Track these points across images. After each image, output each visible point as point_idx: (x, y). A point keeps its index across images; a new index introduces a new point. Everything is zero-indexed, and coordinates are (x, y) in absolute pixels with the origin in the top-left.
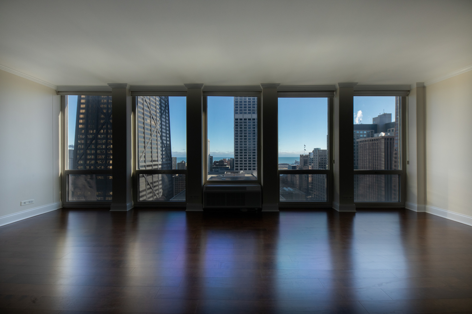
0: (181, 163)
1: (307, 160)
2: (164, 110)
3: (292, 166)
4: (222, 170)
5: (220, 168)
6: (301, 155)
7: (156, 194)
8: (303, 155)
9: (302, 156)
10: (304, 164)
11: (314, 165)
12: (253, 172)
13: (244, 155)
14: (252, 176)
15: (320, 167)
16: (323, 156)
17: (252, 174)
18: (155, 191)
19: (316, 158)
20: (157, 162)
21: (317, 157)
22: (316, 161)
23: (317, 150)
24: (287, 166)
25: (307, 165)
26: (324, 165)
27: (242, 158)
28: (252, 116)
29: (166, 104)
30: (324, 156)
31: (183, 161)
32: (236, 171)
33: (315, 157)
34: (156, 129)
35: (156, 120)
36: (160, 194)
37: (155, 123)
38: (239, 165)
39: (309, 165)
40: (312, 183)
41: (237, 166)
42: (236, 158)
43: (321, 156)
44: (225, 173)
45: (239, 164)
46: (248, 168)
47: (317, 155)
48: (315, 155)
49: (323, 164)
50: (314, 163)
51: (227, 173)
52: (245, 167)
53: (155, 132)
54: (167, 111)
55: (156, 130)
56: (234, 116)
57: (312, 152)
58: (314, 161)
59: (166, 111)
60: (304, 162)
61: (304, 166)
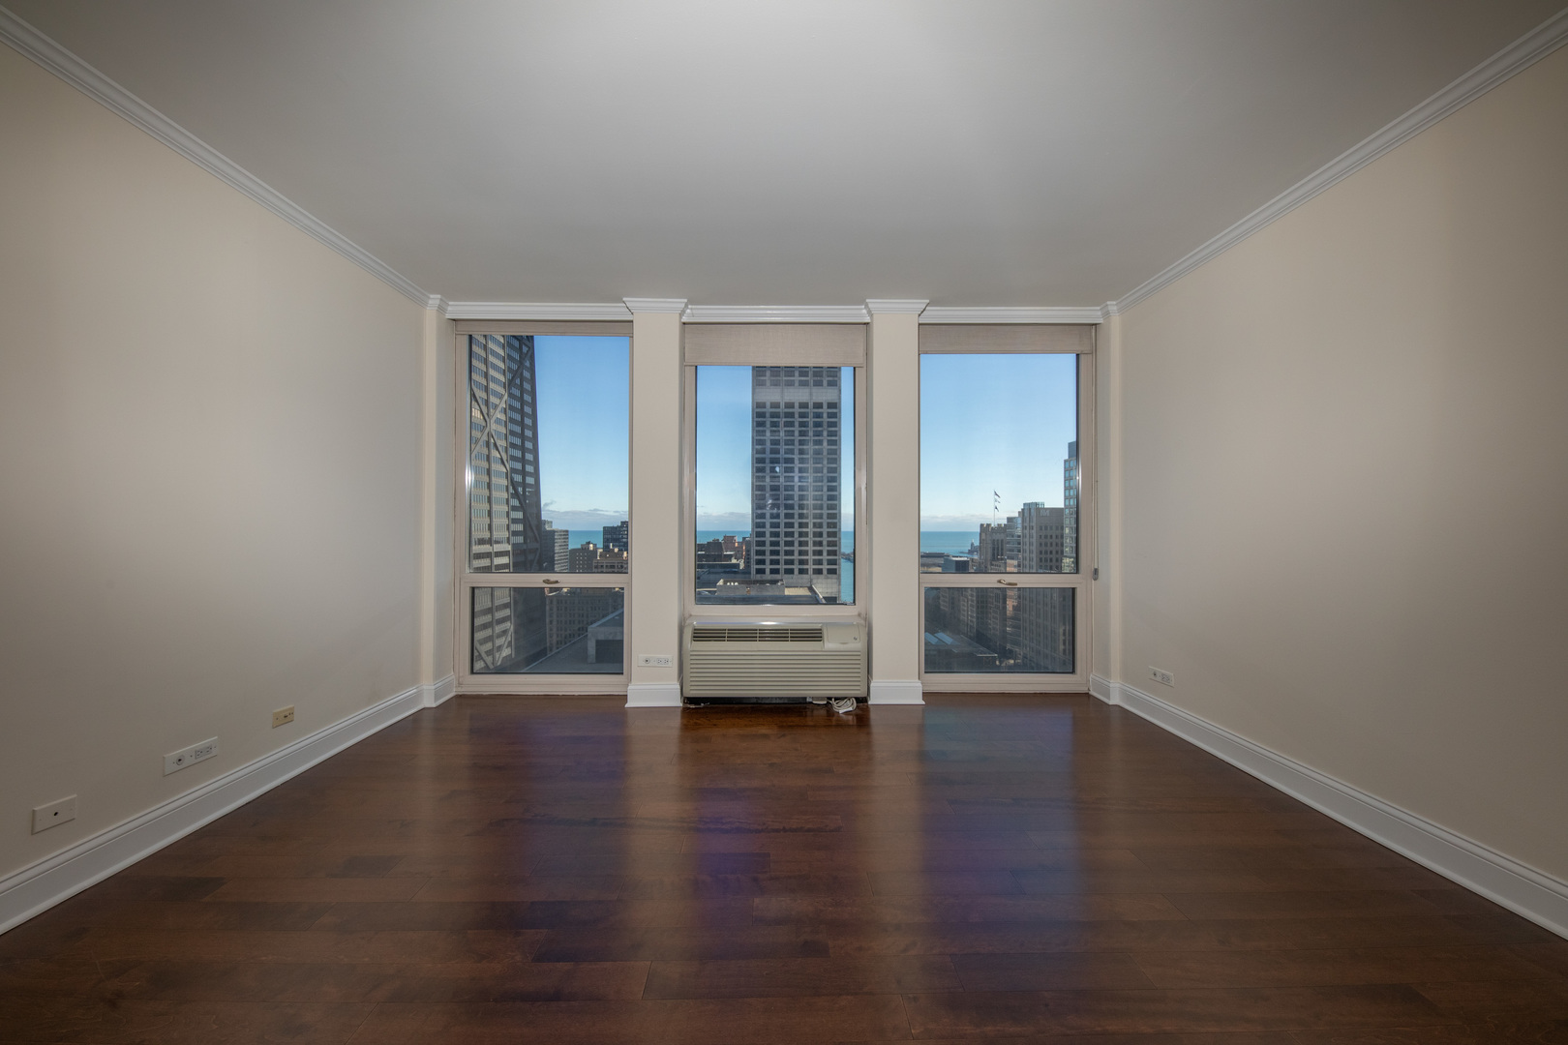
0: (584, 549)
1: (1002, 541)
2: (517, 371)
3: (957, 561)
4: (713, 573)
5: (710, 566)
6: (982, 525)
7: (484, 655)
8: (989, 525)
9: (985, 529)
10: (993, 555)
11: (1024, 558)
12: (814, 581)
13: (786, 523)
14: (809, 594)
15: (1043, 564)
16: (1054, 528)
17: (811, 589)
18: (481, 644)
19: (1031, 536)
20: (488, 546)
21: (1034, 532)
22: (1031, 544)
23: (1032, 511)
24: (941, 561)
25: (1002, 559)
26: (1057, 560)
27: (777, 535)
28: (811, 394)
29: (525, 349)
30: (1057, 528)
31: (589, 543)
32: (759, 577)
33: (1027, 532)
34: (486, 432)
35: (487, 402)
36: (497, 655)
37: (482, 412)
38: (768, 558)
39: (1009, 558)
40: (1015, 618)
41: (763, 562)
42: (759, 534)
43: (1046, 528)
44: (721, 582)
45: (768, 553)
46: (796, 567)
47: (1034, 524)
48: (1027, 524)
49: (1054, 556)
50: (1024, 551)
51: (725, 583)
52: (787, 562)
53: (481, 443)
54: (527, 374)
55: (485, 438)
56: (753, 394)
57: (1017, 515)
58: (1025, 544)
59: (522, 374)
60: (994, 549)
61: (994, 563)
